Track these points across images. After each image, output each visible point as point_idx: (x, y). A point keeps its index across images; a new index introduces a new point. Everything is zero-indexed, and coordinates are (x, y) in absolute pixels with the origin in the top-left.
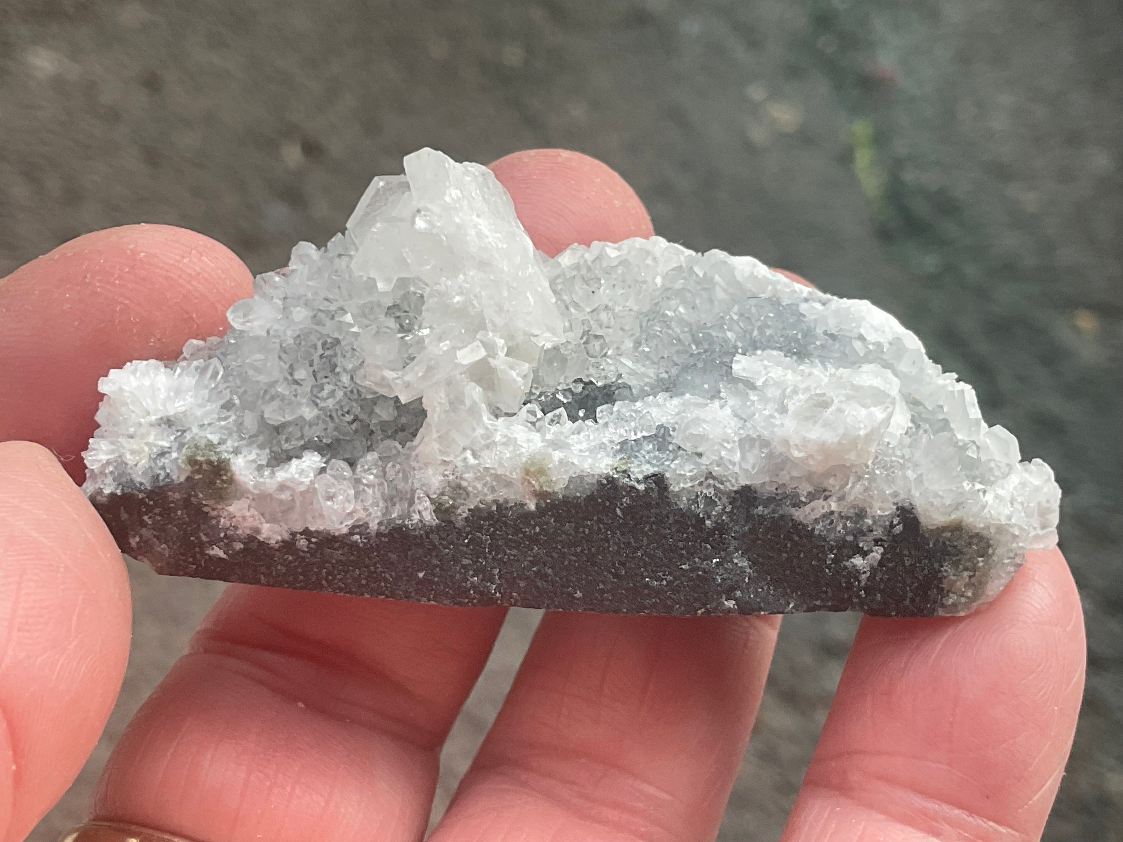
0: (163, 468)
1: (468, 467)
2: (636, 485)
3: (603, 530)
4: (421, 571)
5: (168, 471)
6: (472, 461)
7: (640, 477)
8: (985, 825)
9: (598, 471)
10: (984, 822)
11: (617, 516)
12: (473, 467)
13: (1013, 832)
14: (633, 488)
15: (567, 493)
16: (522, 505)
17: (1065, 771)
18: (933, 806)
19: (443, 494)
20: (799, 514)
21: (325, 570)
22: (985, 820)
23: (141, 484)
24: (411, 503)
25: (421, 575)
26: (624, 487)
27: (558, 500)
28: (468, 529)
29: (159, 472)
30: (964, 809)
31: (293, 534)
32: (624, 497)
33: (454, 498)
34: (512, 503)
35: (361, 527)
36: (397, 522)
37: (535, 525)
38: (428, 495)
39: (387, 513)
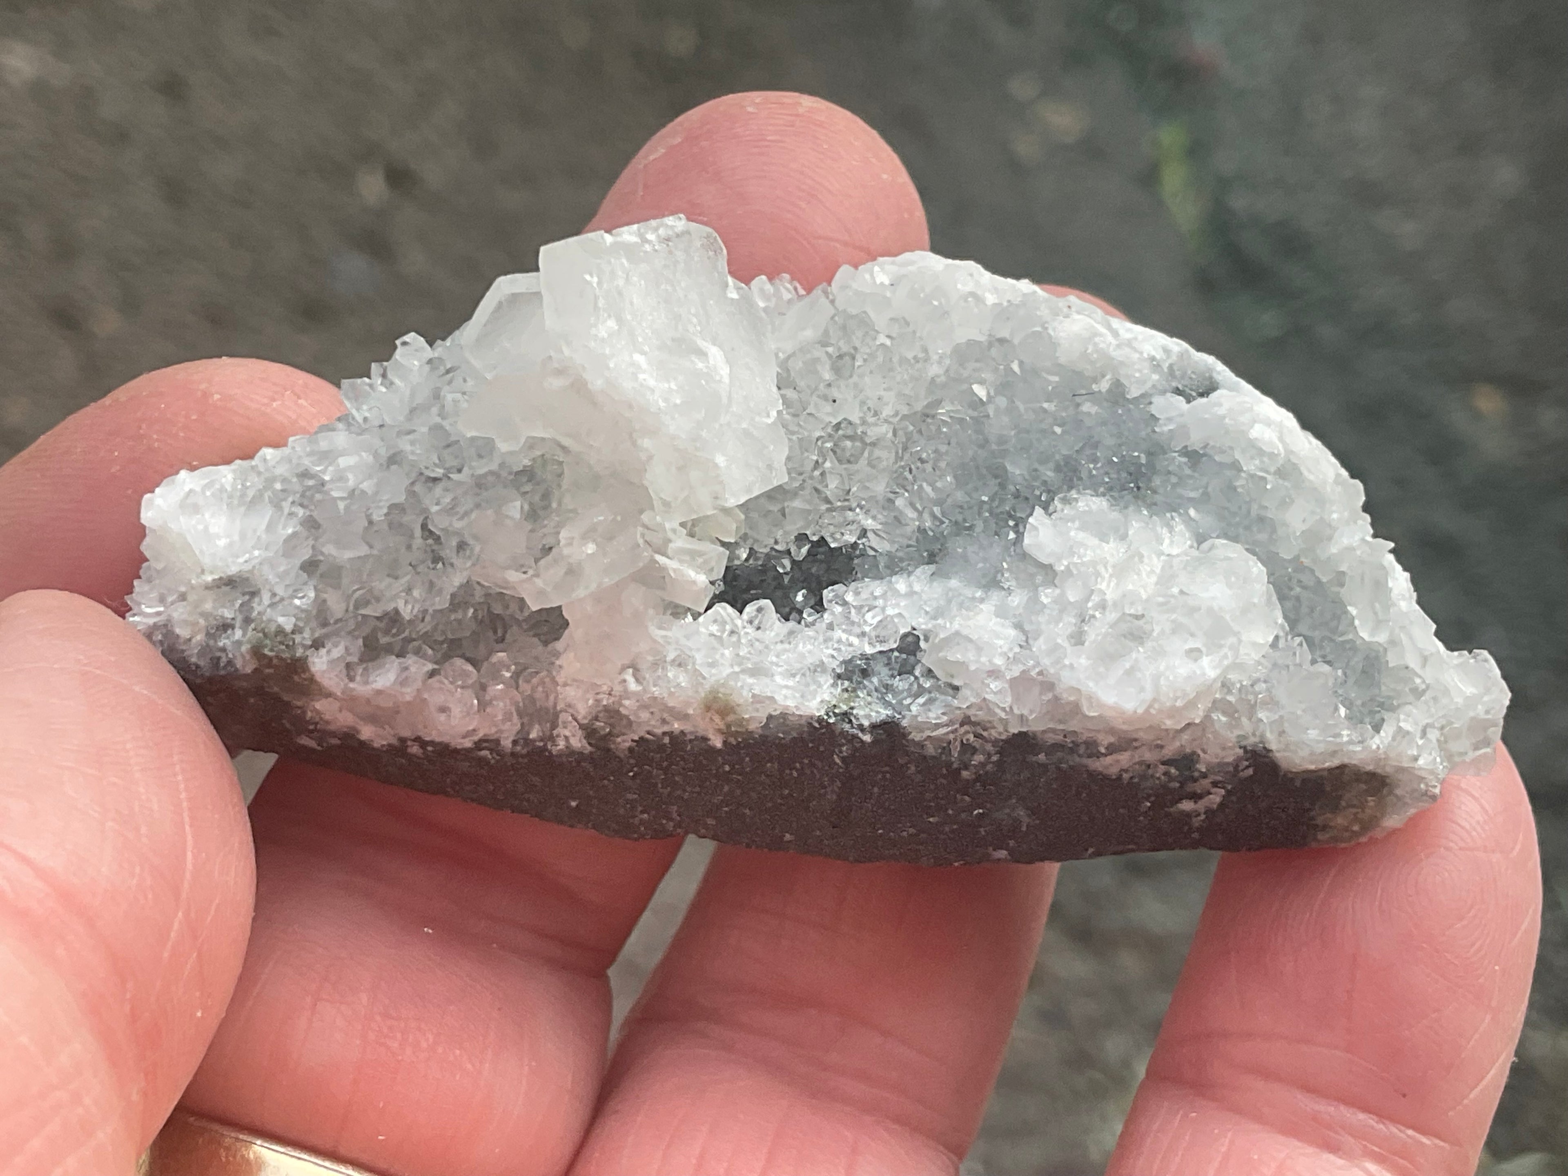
0: (225, 651)
1: (627, 694)
2: (860, 735)
3: (818, 776)
4: (574, 799)
5: (230, 656)
6: (633, 686)
7: (866, 723)
8: (1402, 1135)
9: (808, 712)
10: (1400, 1131)
11: (836, 764)
12: (635, 693)
13: (1442, 1144)
14: (855, 737)
15: (767, 733)
16: (705, 739)
17: (1516, 1055)
18: (1327, 1109)
19: (596, 718)
20: (1097, 765)
21: (449, 780)
22: (1403, 1128)
23: (198, 666)
24: (554, 726)
25: (574, 804)
26: (843, 733)
27: (754, 739)
28: (632, 761)
29: (218, 654)
30: (1370, 1112)
31: (403, 740)
32: (843, 745)
33: (612, 726)
34: (689, 737)
35: (490, 743)
36: (538, 744)
37: (724, 764)
38: (576, 720)
39: (524, 730)
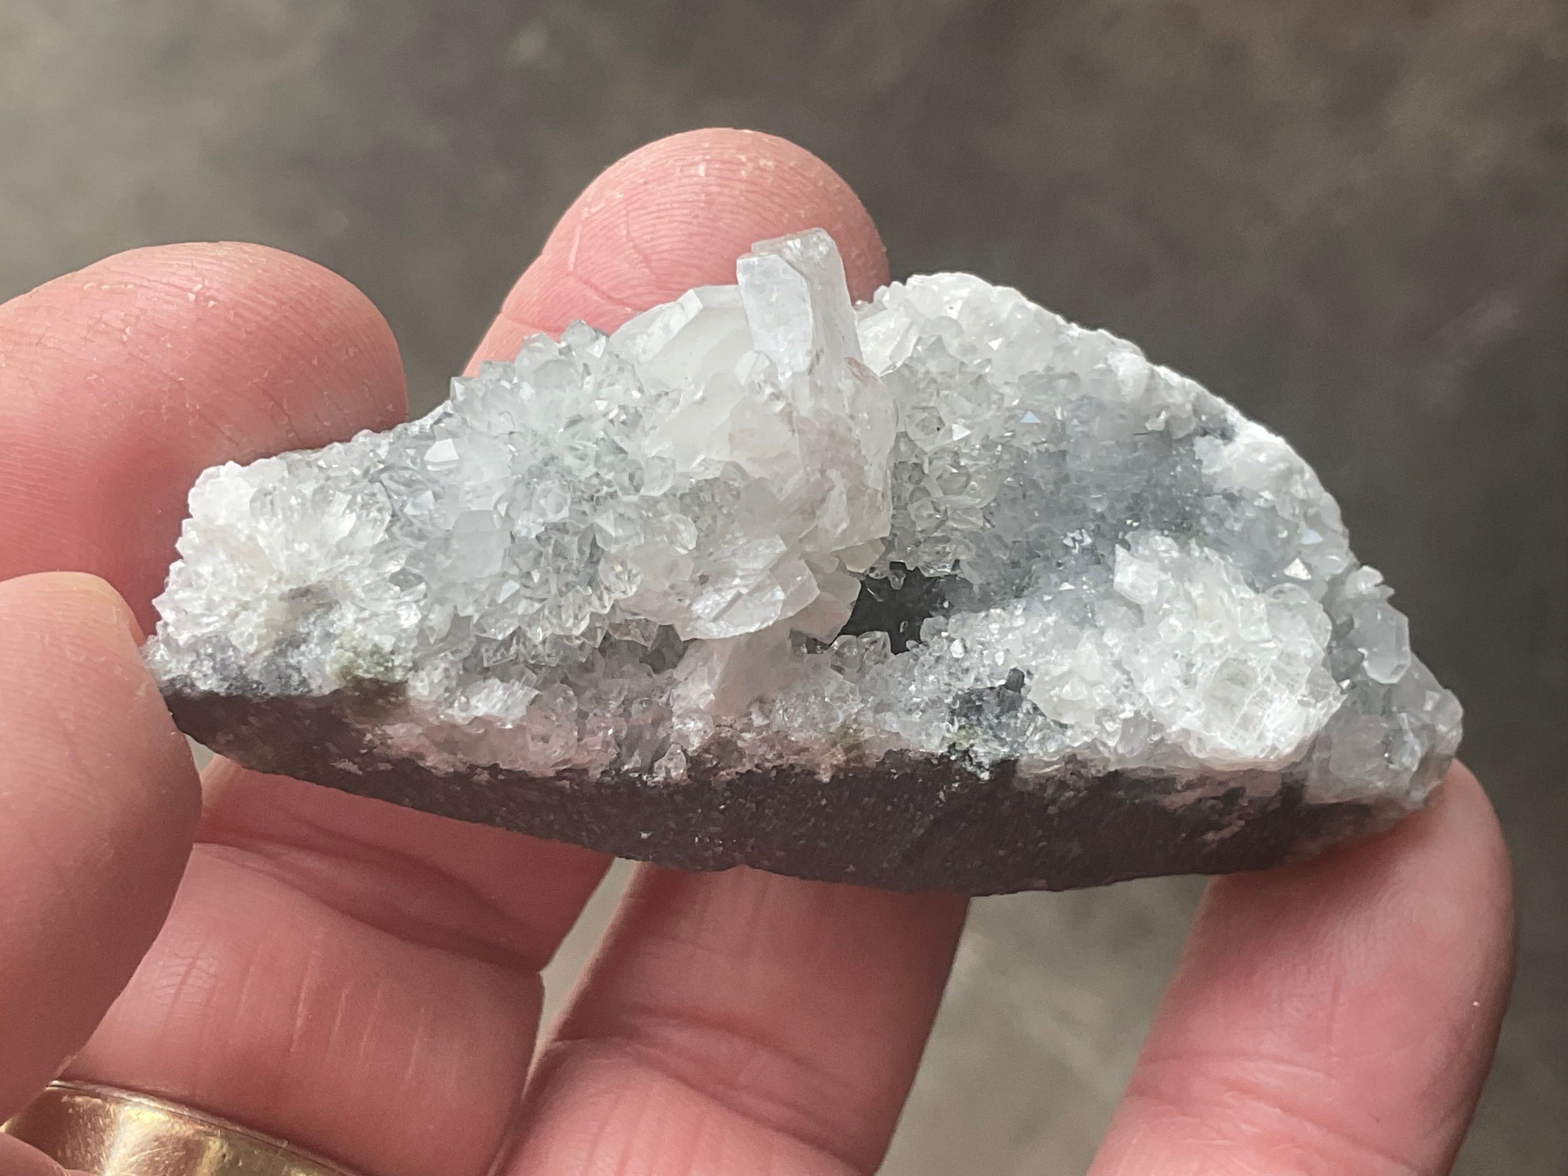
0: (298, 670)
1: (748, 728)
2: (980, 773)
3: (911, 810)
4: (646, 831)
6: (758, 720)
7: (985, 761)
9: (927, 749)
11: (939, 799)
12: (757, 727)
14: (971, 774)
15: (880, 768)
16: (813, 774)
19: (707, 751)
20: (1167, 801)
21: (505, 809)
23: (260, 685)
24: (658, 757)
25: (644, 835)
26: (960, 771)
27: (865, 774)
28: (728, 794)
29: (290, 671)
31: (473, 768)
32: (955, 781)
33: (720, 759)
34: (798, 770)
35: (577, 773)
36: (631, 775)
37: (822, 797)
38: (685, 752)
39: (618, 761)
